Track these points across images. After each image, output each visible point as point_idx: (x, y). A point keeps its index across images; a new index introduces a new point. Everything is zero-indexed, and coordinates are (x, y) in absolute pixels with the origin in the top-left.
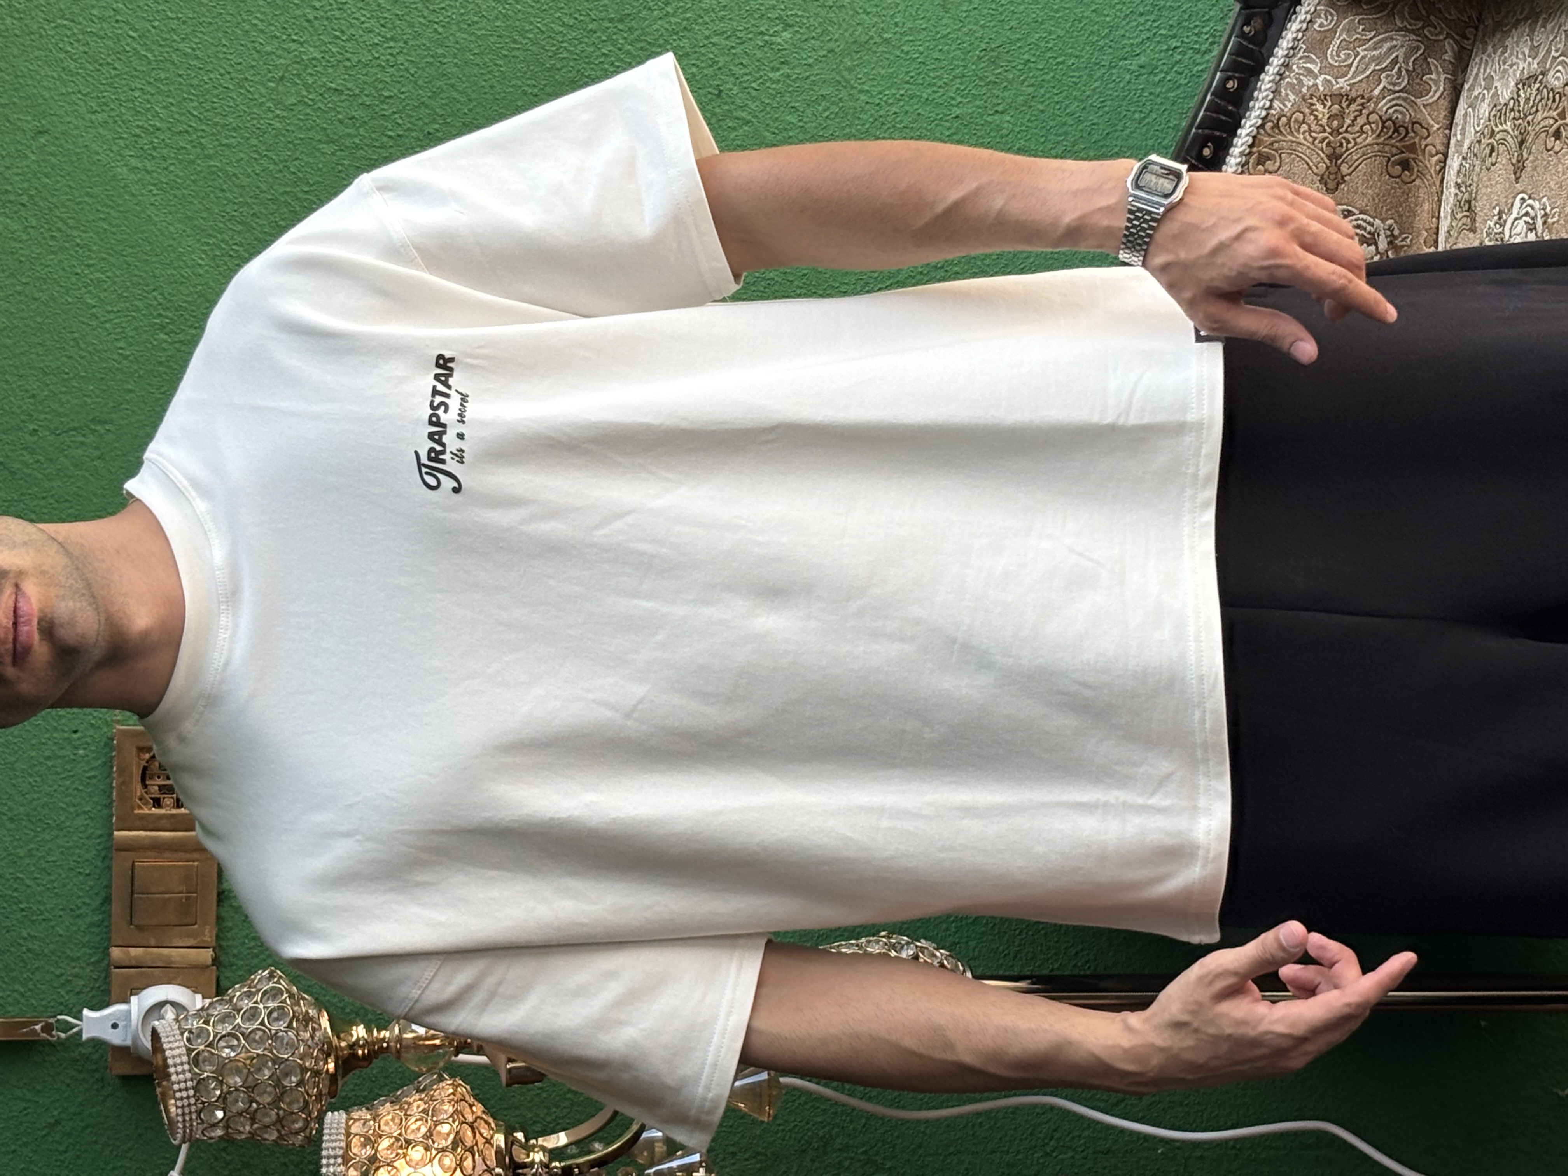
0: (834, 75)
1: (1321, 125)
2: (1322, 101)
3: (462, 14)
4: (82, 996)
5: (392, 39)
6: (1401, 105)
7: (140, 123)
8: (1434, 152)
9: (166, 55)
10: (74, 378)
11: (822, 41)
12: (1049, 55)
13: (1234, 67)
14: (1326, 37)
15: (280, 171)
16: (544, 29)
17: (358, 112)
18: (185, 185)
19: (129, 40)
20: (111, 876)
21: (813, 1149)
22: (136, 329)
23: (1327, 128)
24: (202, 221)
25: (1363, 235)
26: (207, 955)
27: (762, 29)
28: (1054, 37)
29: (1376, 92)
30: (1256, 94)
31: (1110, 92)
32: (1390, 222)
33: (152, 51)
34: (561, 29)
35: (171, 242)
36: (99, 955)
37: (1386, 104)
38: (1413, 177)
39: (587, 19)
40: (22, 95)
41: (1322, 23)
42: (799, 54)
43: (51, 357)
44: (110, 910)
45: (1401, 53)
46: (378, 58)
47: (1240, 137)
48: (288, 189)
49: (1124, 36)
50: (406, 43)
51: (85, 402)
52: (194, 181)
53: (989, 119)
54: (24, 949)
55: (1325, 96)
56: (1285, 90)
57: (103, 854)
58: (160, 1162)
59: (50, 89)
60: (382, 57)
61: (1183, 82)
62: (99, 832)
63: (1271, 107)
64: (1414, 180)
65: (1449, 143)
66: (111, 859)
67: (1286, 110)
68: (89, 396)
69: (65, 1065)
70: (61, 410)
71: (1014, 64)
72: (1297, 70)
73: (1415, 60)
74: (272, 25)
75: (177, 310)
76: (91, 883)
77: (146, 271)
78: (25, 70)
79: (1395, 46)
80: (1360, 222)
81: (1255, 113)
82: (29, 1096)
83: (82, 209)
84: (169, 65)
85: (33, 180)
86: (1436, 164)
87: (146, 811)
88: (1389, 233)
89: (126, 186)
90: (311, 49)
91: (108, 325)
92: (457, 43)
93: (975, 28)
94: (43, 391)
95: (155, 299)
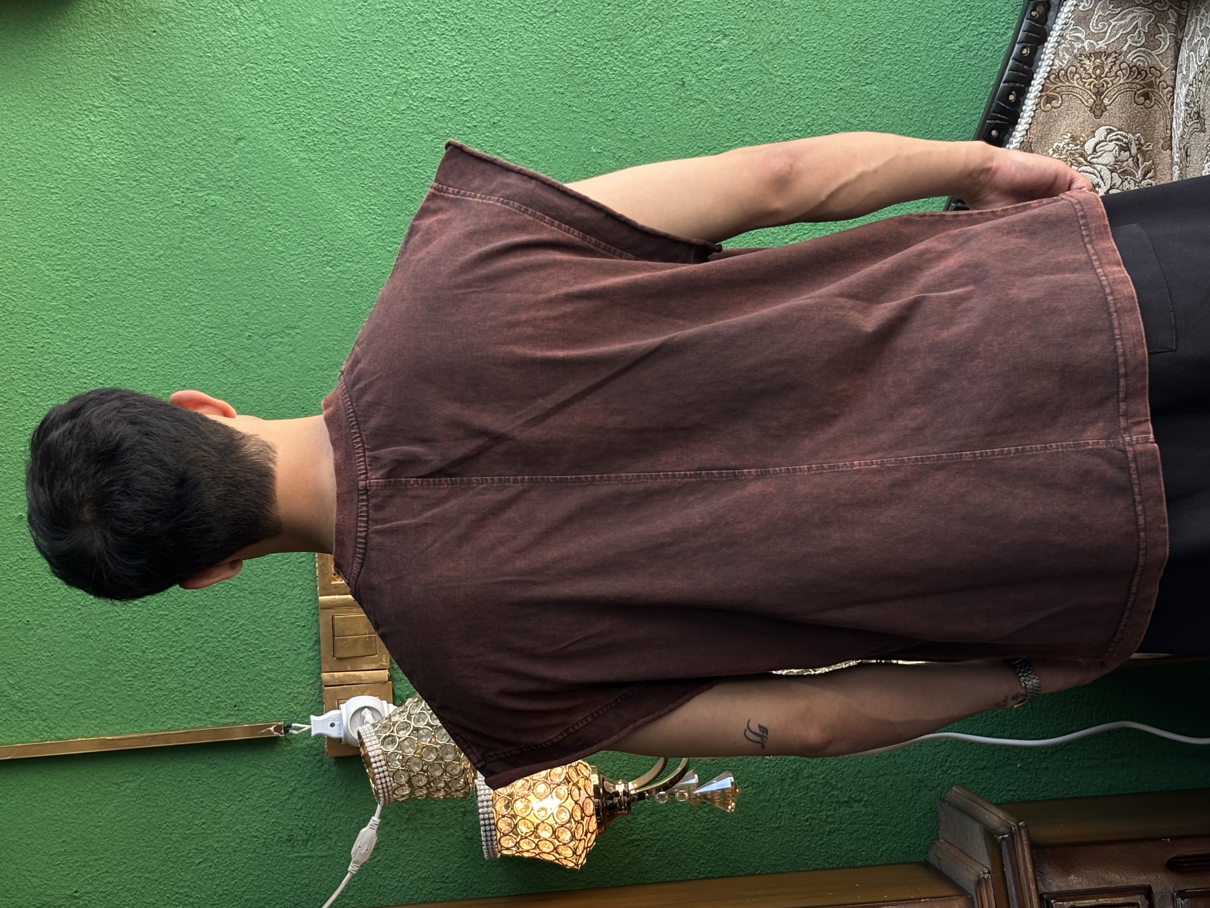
0: (758, 66)
1: (1089, 74)
2: (1089, 57)
3: (511, 43)
4: (304, 706)
5: (466, 62)
6: (1141, 56)
7: (305, 129)
8: (1165, 86)
9: (318, 82)
10: (272, 300)
11: (749, 44)
12: (900, 43)
13: (1027, 41)
14: (1088, 15)
15: (399, 155)
16: (565, 49)
17: (447, 112)
18: (336, 168)
19: (294, 74)
20: (319, 626)
21: (790, 778)
22: (311, 265)
23: (1092, 75)
24: (349, 191)
25: (1121, 145)
26: (385, 674)
27: (709, 39)
28: (902, 31)
29: (1125, 48)
30: (1042, 56)
31: (942, 65)
32: (1138, 135)
33: (309, 81)
34: (577, 48)
35: (331, 206)
36: (316, 679)
37: (1132, 56)
38: (1152, 104)
39: (594, 40)
40: (226, 115)
41: (1084, 6)
42: (734, 54)
43: (256, 287)
44: (320, 648)
45: (1139, 21)
46: (457, 75)
47: (1033, 86)
48: (404, 166)
49: (948, 27)
50: (475, 64)
51: (281, 315)
52: (342, 165)
53: (862, 88)
54: (265, 677)
55: (1090, 54)
56: (1062, 52)
57: (313, 611)
58: (363, 812)
59: (244, 109)
60: (460, 75)
61: (990, 55)
62: (309, 598)
63: (1053, 65)
64: (1153, 106)
65: (1175, 79)
66: (318, 615)
67: (1063, 65)
68: (283, 311)
69: (297, 752)
70: (266, 322)
71: (877, 51)
72: (1069, 38)
73: (1149, 25)
74: (386, 58)
75: (337, 251)
76: (306, 632)
77: (315, 227)
78: (227, 98)
79: (1135, 17)
80: (1119, 136)
81: (1042, 70)
82: (274, 774)
83: (270, 188)
84: (320, 89)
85: (237, 171)
86: (1167, 94)
87: (339, 582)
88: (1138, 142)
89: (298, 171)
90: (413, 72)
91: (292, 264)
92: (509, 62)
93: (849, 28)
94: (252, 310)
95: (322, 244)
